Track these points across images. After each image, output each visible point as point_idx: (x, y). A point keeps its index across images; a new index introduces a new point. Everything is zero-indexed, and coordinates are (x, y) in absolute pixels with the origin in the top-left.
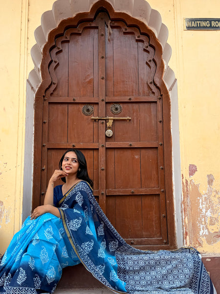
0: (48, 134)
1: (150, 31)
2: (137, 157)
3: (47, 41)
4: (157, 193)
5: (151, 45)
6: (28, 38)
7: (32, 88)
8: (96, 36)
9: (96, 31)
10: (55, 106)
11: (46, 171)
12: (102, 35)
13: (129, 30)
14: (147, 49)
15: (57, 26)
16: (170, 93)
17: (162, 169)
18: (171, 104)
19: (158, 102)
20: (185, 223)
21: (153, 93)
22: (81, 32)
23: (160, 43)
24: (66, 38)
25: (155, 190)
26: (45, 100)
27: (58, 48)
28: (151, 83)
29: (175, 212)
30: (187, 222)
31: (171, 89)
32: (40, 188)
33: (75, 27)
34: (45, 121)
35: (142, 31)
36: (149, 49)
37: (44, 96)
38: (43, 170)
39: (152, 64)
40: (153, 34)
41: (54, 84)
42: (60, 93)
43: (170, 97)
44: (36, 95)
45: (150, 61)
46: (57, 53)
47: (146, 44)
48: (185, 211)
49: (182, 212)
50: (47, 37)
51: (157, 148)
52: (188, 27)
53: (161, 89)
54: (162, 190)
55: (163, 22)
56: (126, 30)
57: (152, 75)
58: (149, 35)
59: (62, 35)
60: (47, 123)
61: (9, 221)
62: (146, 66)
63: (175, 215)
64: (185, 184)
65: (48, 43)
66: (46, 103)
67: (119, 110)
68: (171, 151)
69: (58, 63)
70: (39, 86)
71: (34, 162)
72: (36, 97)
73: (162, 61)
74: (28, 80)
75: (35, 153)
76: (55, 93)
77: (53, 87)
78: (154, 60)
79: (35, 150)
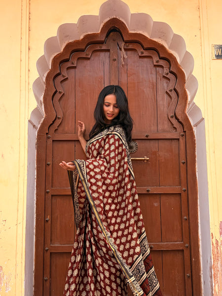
0: (52, 177)
1: (171, 55)
2: (156, 205)
3: (50, 68)
4: (181, 248)
5: (171, 72)
6: (29, 70)
7: (34, 126)
8: (107, 61)
9: (107, 54)
10: (60, 145)
11: (50, 222)
12: (115, 60)
13: (146, 53)
14: (167, 76)
15: (62, 51)
16: (195, 129)
17: (186, 219)
18: (196, 142)
19: (181, 140)
20: (215, 291)
21: (175, 128)
22: (89, 57)
23: (183, 69)
24: (73, 64)
25: (178, 244)
26: (48, 138)
27: (63, 76)
28: (172, 117)
29: (202, 272)
30: (217, 290)
31: (196, 125)
32: (43, 243)
33: (83, 51)
34: (49, 163)
35: (161, 56)
36: (170, 76)
37: (47, 134)
38: (47, 221)
39: (173, 94)
40: (175, 59)
41: (59, 118)
42: (66, 128)
43: (195, 134)
44: (38, 132)
45: (171, 91)
46: (62, 82)
47: (166, 70)
48: (214, 277)
49: (211, 277)
50: (50, 64)
51: (180, 194)
52: (218, 56)
53: (184, 124)
54: (187, 245)
55: (188, 50)
56: (142, 53)
57: (173, 107)
58: (169, 59)
59: (67, 60)
60: (51, 166)
61: (10, 289)
62: (166, 95)
63: (202, 276)
64: (215, 245)
65: (51, 71)
66: (50, 141)
67: (134, 148)
68: (197, 199)
69: (64, 94)
70: (42, 122)
71: (36, 213)
72: (38, 135)
73: (185, 91)
74: (29, 121)
75: (37, 201)
76: (60, 129)
77: (58, 122)
78: (175, 90)
79: (37, 198)
